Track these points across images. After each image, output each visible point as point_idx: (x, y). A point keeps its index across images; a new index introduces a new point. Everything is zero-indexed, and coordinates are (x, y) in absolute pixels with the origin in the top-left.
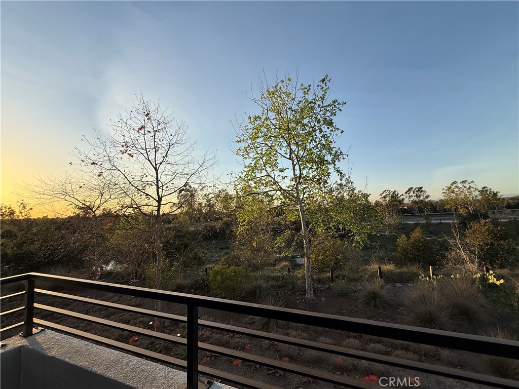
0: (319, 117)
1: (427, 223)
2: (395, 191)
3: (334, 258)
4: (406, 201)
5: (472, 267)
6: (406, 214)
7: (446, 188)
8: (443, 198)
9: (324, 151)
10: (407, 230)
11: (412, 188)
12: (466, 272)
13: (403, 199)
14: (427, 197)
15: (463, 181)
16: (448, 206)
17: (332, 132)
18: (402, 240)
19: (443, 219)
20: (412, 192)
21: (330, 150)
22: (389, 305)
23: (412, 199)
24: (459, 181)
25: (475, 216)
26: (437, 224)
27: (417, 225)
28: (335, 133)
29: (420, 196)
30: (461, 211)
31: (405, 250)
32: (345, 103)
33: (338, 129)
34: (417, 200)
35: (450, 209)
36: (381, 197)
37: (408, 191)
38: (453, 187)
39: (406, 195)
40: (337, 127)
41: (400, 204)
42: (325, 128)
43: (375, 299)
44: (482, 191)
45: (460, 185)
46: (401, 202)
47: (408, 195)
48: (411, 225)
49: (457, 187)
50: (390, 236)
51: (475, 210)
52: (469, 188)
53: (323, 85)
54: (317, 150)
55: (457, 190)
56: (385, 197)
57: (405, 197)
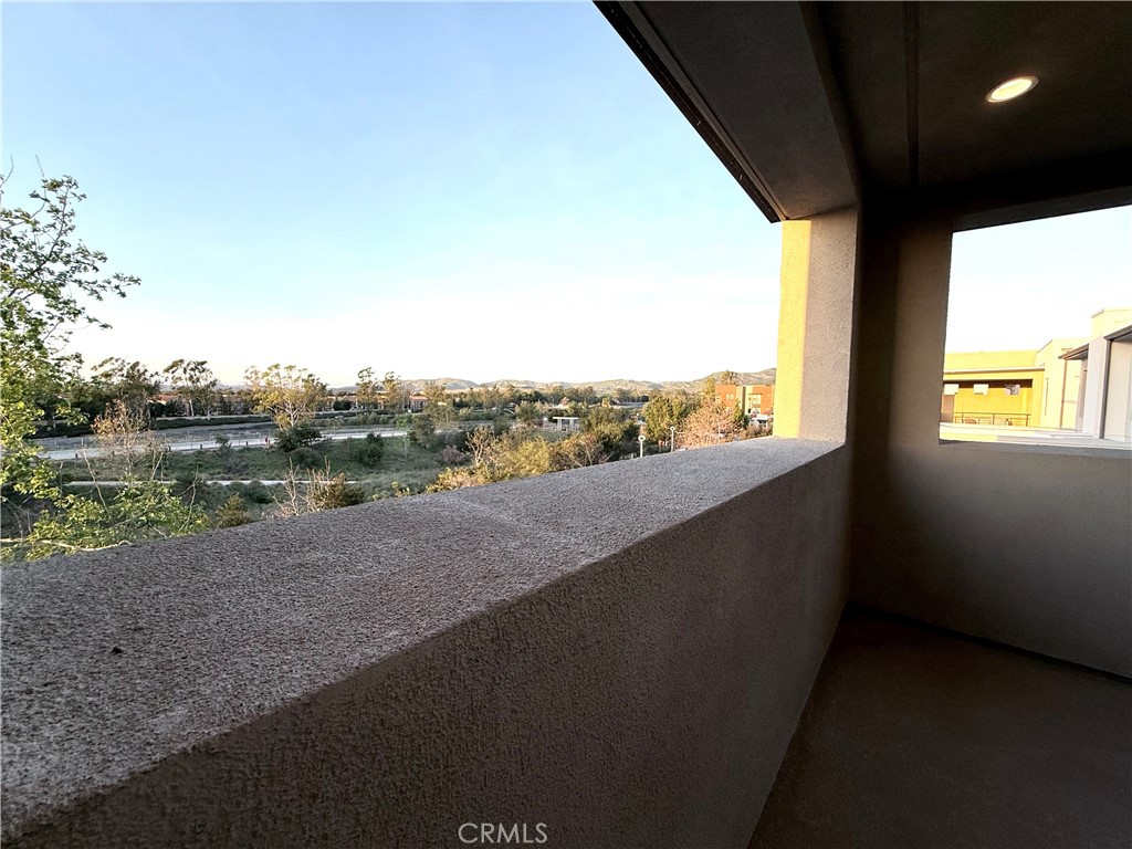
1: (221, 449)
2: (136, 364)
4: (166, 388)
11: (182, 361)
13: (157, 384)
14: (215, 382)
15: (289, 366)
20: (181, 371)
23: (179, 384)
24: (283, 365)
26: (241, 450)
27: (200, 455)
29: (198, 380)
30: (280, 420)
34: (193, 387)
37: (172, 367)
38: (272, 374)
39: (166, 375)
41: (150, 393)
45: (283, 372)
46: (152, 389)
47: (170, 375)
48: (187, 454)
49: (278, 374)
55: (275, 378)
56: (108, 375)
57: (163, 380)
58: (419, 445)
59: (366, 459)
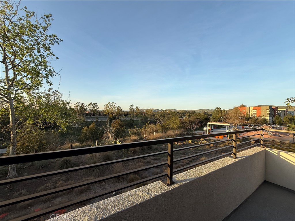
0: (39, 40)
1: (96, 121)
2: (83, 104)
3: (38, 143)
4: (88, 109)
5: (111, 139)
6: (87, 116)
7: (106, 105)
8: (104, 109)
9: (40, 67)
10: (87, 124)
11: (92, 103)
12: (110, 141)
13: (87, 108)
14: (98, 108)
15: (112, 103)
16: (106, 113)
17: (48, 55)
18: (85, 129)
19: (104, 119)
20: (91, 105)
21: (45, 67)
22: (74, 165)
23: (91, 109)
24: (111, 103)
25: (115, 118)
26: (101, 121)
27: (92, 122)
28: (51, 57)
29: (95, 108)
30: (110, 116)
31: (85, 134)
32: (62, 41)
33: (54, 55)
34: (93, 109)
35: (106, 115)
36: (75, 106)
37: (89, 104)
38: (109, 105)
39: (88, 106)
40: (53, 53)
41: (85, 111)
42: (42, 50)
43: (66, 163)
44: (117, 108)
45: (111, 104)
46: (85, 110)
47: (89, 106)
48: (89, 121)
49: (110, 105)
50: (77, 127)
51: (115, 115)
52: (114, 106)
53: (47, 20)
54: (33, 64)
55: (110, 106)
56: (77, 106)
57: (88, 107)
58: (143, 122)
59: (129, 125)
